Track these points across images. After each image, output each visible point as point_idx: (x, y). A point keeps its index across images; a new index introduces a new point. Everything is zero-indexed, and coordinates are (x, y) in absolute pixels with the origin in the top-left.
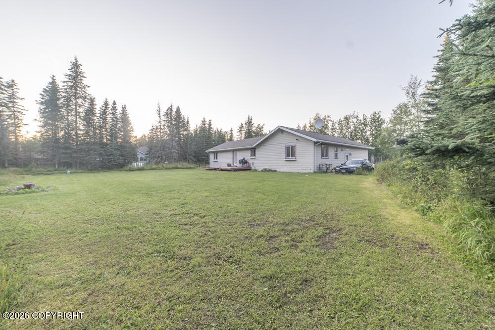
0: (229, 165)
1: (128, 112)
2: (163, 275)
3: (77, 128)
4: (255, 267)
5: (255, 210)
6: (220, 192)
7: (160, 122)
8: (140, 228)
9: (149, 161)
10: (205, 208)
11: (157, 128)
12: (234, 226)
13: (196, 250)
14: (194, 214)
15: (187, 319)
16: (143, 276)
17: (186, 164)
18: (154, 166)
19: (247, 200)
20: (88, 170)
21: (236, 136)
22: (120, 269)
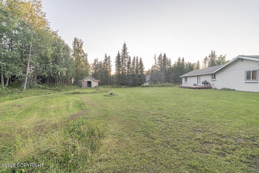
0: (195, 85)
1: (142, 60)
2: (142, 143)
3: (125, 70)
4: (186, 157)
5: (202, 120)
6: (183, 104)
7: (156, 63)
8: (139, 118)
9: (151, 82)
10: (171, 113)
11: (154, 66)
12: (183, 128)
13: (159, 136)
14: (164, 116)
15: (145, 166)
16: (135, 140)
17: (168, 84)
18: (153, 85)
19: (198, 112)
20: (129, 86)
21: (202, 66)
22: (129, 134)
